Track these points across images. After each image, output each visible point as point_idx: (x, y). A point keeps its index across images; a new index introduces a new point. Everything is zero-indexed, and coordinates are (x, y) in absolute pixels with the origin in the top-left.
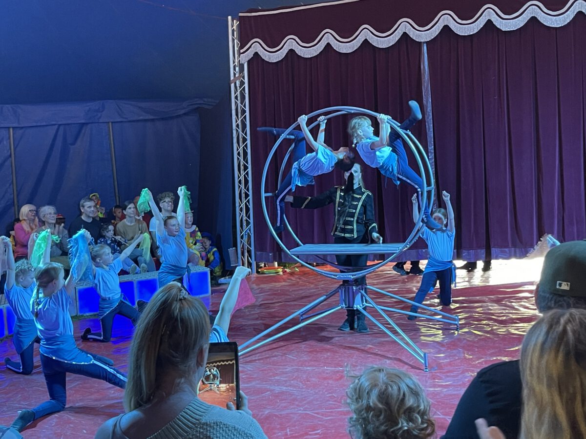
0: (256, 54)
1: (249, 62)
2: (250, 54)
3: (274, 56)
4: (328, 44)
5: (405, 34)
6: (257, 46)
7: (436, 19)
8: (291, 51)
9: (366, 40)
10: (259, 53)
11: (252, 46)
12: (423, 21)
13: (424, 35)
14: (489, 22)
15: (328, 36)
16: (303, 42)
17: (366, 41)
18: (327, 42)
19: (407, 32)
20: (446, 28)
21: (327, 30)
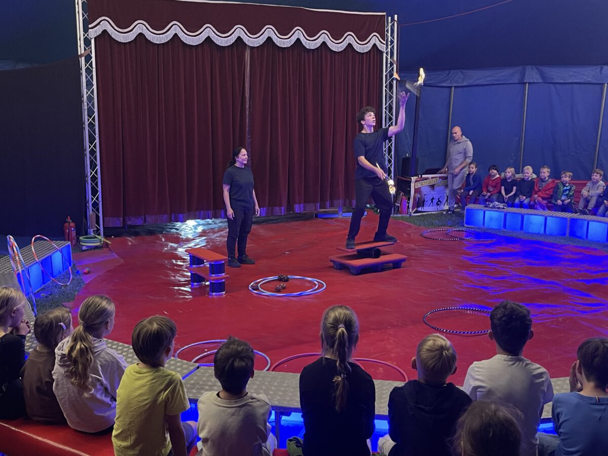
0: (105, 32)
1: (95, 38)
2: (98, 31)
3: (123, 37)
4: (176, 35)
5: (239, 37)
6: (105, 24)
7: (263, 30)
8: (141, 35)
9: (209, 37)
10: (108, 31)
11: (101, 23)
12: (254, 30)
13: (254, 41)
14: (298, 40)
15: (176, 27)
16: (153, 29)
17: (208, 39)
18: (175, 32)
19: (242, 37)
20: (269, 39)
21: (175, 22)
